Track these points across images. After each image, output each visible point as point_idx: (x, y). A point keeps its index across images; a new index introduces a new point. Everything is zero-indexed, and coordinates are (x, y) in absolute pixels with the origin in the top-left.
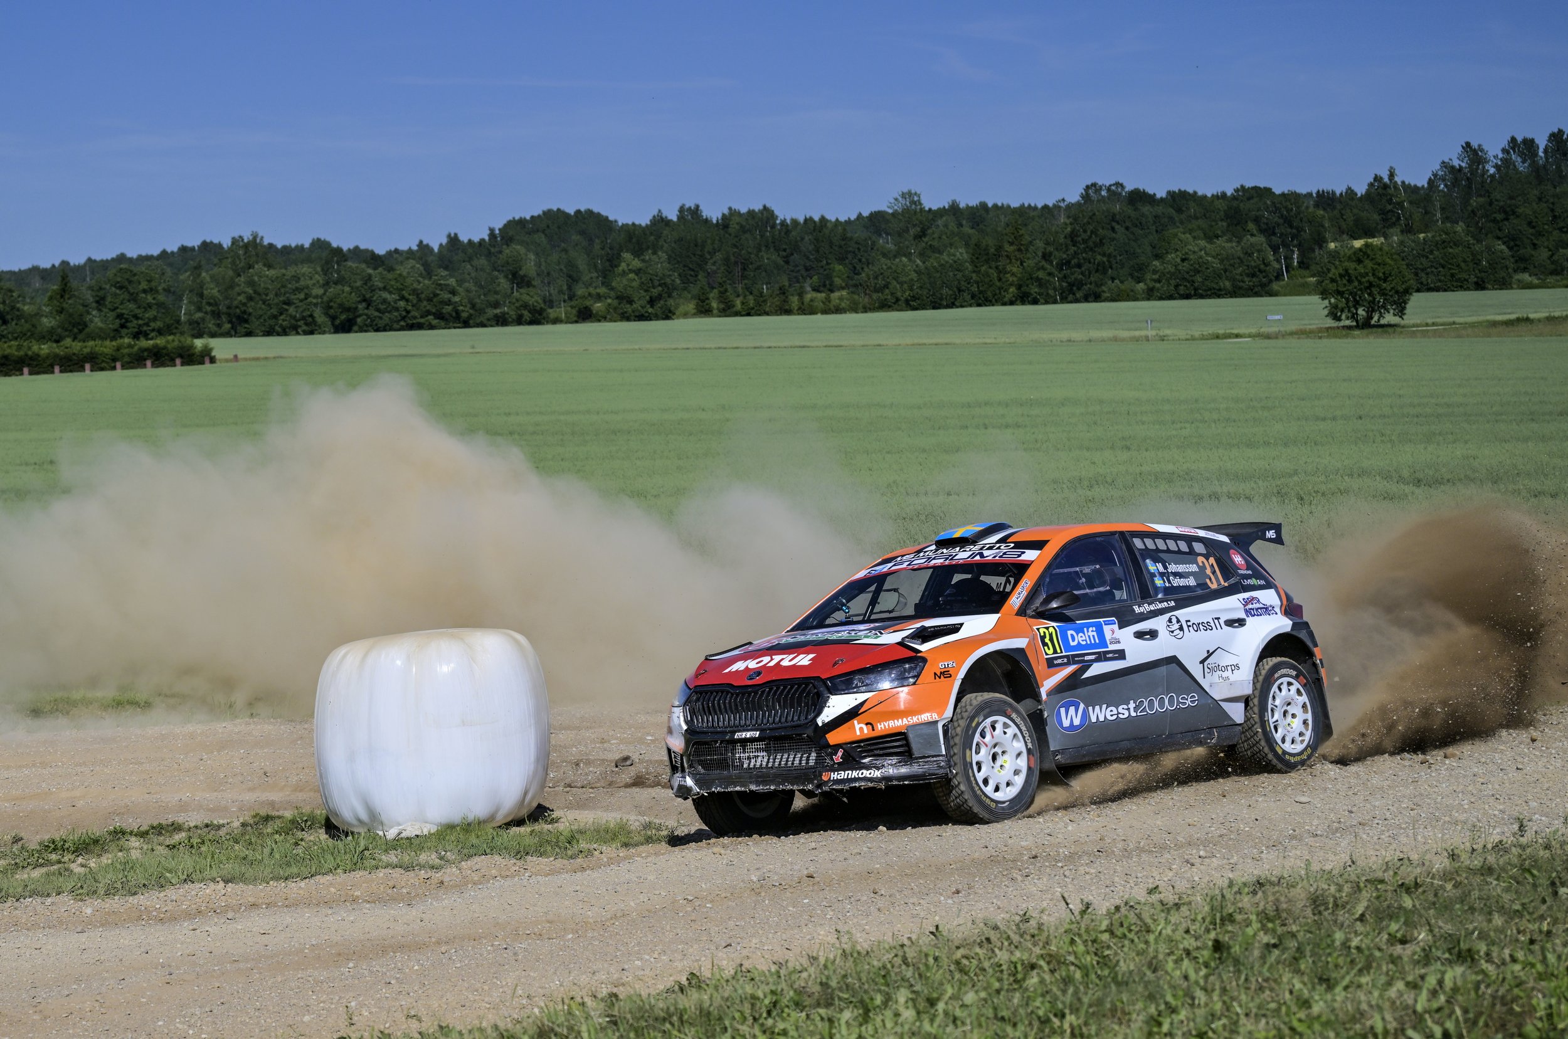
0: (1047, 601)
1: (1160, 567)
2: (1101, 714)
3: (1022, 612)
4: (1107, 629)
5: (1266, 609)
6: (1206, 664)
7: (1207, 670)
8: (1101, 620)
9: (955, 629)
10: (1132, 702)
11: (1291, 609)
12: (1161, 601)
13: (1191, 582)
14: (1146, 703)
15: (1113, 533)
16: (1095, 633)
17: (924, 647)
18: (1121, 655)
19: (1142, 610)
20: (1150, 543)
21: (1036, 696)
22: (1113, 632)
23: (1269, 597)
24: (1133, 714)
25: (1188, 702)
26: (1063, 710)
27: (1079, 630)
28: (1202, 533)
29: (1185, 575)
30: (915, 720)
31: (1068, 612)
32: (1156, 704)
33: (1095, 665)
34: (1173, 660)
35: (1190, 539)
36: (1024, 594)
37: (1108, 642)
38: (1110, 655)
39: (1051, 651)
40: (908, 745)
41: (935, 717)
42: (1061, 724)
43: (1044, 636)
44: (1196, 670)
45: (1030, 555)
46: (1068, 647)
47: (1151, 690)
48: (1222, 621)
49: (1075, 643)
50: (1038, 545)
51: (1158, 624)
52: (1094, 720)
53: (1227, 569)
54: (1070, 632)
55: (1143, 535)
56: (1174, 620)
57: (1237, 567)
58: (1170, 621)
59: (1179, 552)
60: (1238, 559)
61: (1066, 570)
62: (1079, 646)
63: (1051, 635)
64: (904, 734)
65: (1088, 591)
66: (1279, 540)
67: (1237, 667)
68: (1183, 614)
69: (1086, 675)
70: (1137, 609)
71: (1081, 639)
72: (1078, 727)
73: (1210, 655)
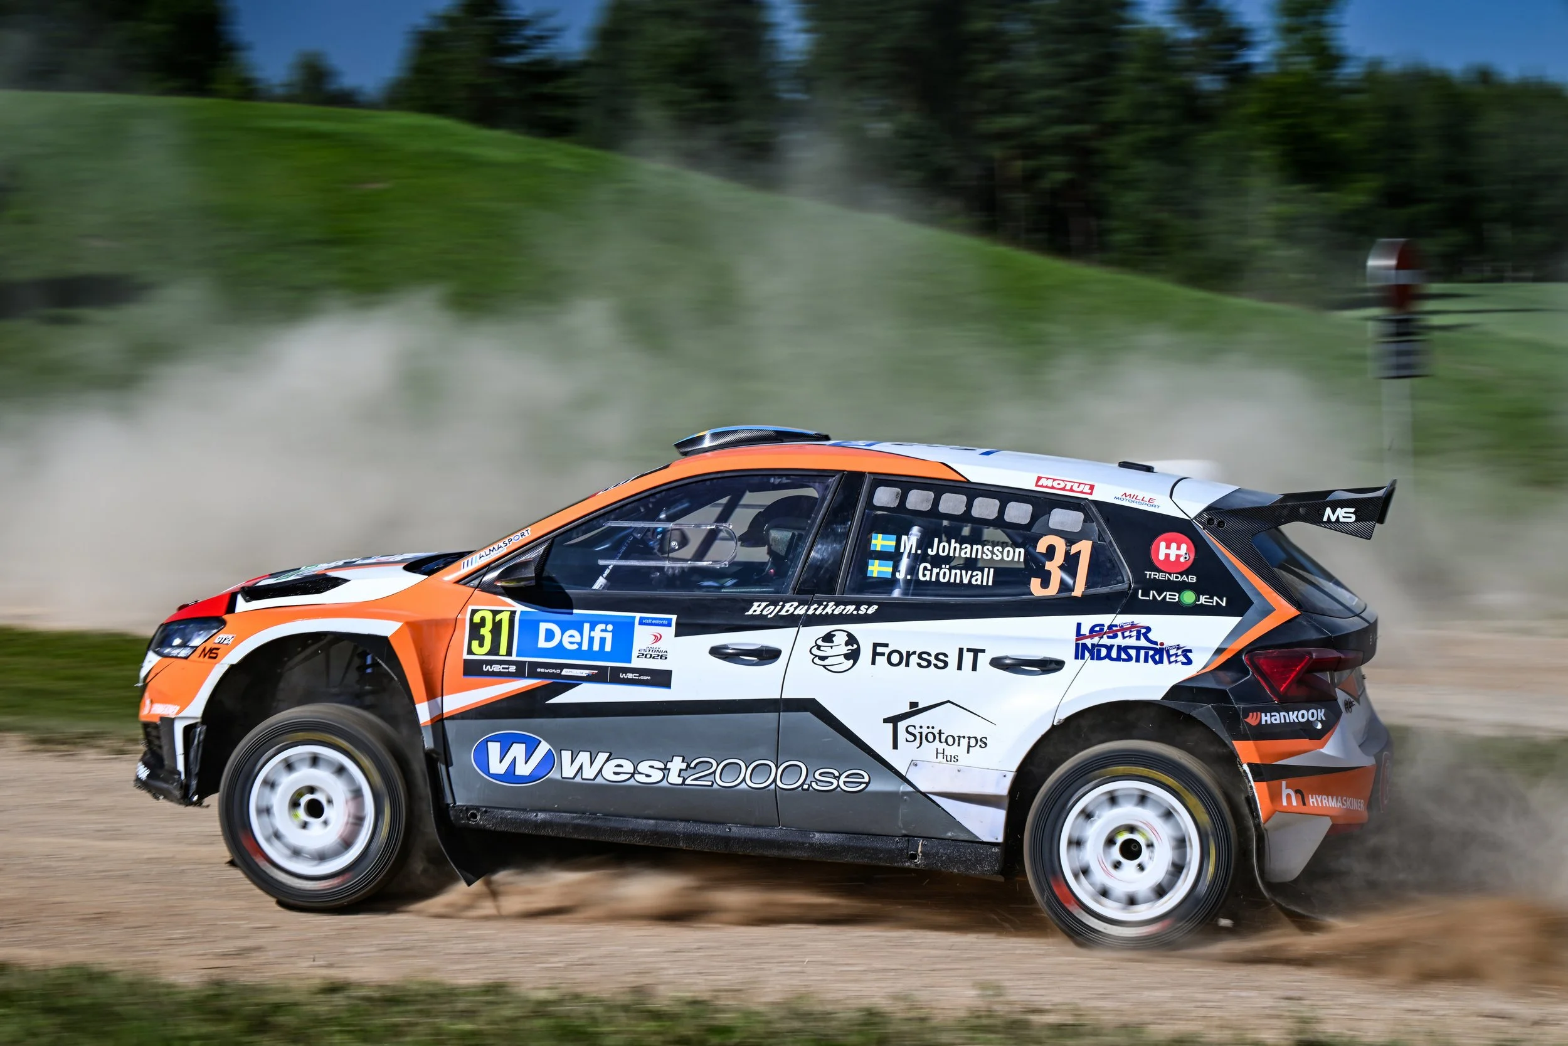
2: (591, 766)
3: (473, 578)
4: (643, 637)
5: (1160, 652)
6: (902, 725)
7: (902, 735)
8: (638, 615)
10: (678, 760)
12: (842, 602)
14: (717, 768)
16: (609, 637)
18: (662, 679)
19: (769, 610)
20: (918, 500)
22: (657, 638)
24: (674, 778)
25: (840, 783)
26: (494, 748)
30: (166, 710)
32: (745, 773)
33: (584, 687)
34: (811, 706)
35: (1050, 504)
37: (635, 653)
38: (630, 676)
39: (483, 650)
40: (162, 745)
42: (485, 766)
43: (481, 625)
44: (871, 732)
48: (986, 657)
51: (793, 640)
52: (569, 773)
54: (543, 626)
55: (906, 484)
56: (840, 638)
58: (828, 638)
60: (1175, 552)
62: (560, 650)
63: (497, 627)
64: (160, 727)
67: (983, 742)
68: (867, 634)
69: (552, 701)
70: (756, 609)
71: (569, 639)
72: (523, 779)
73: (915, 709)
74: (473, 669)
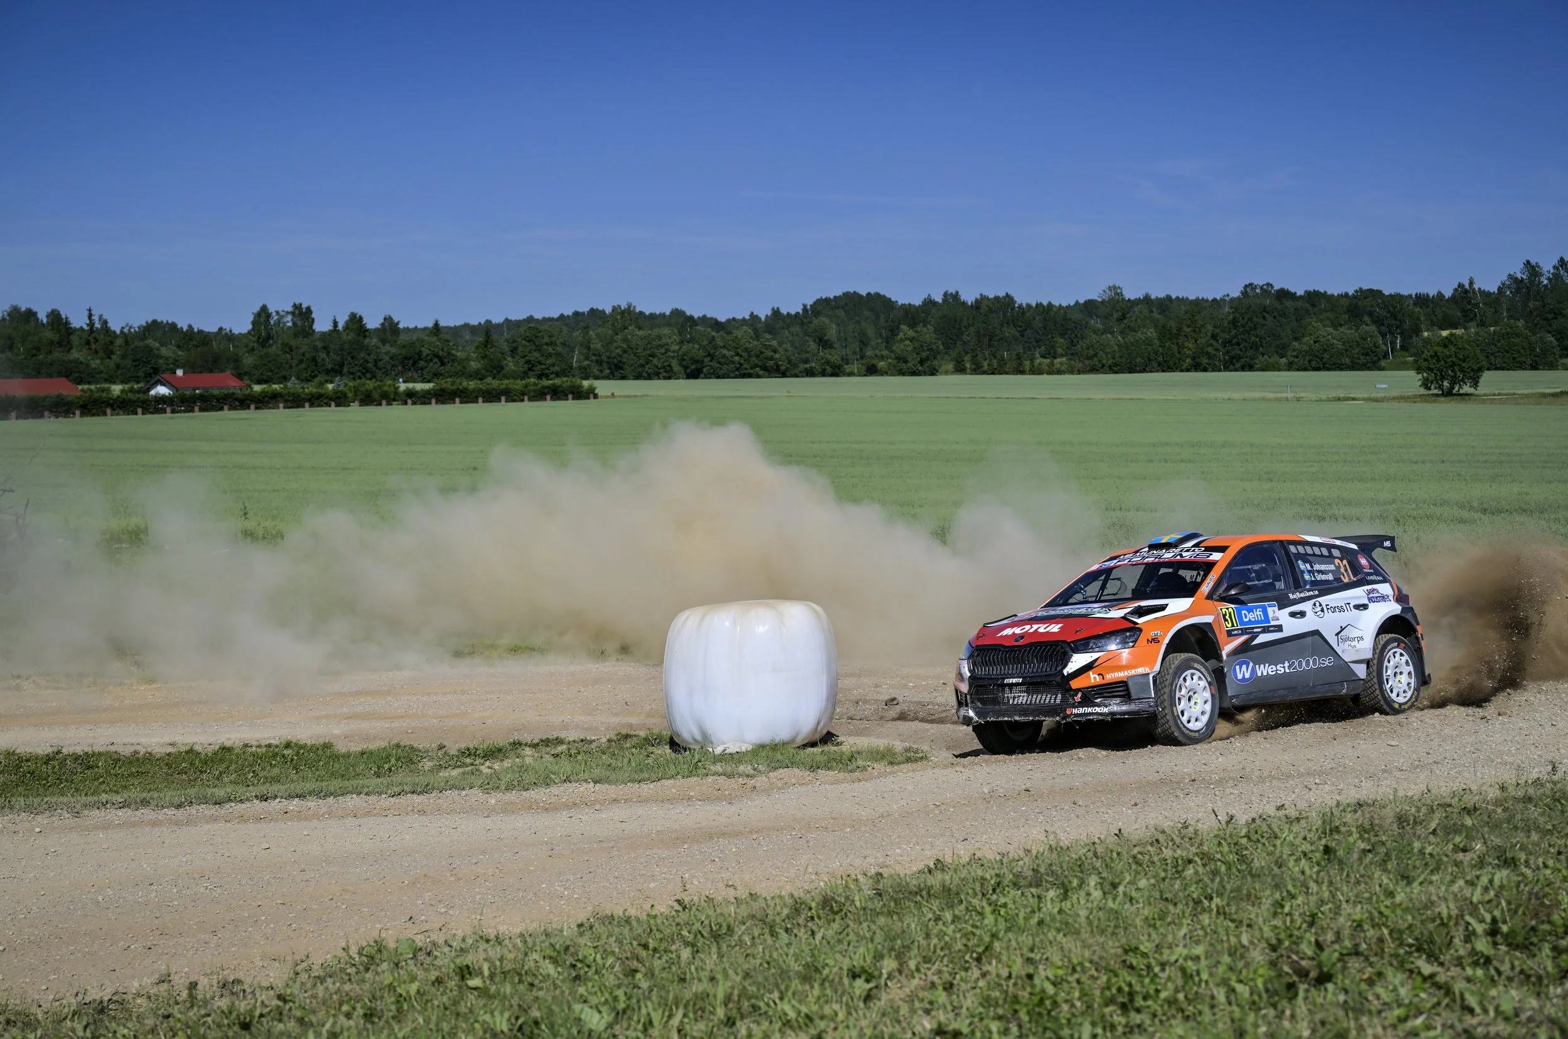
0: (1228, 589)
1: (1308, 566)
2: (1264, 670)
3: (1210, 597)
4: (1270, 610)
5: (1383, 597)
6: (1339, 635)
7: (1340, 640)
9: (1163, 608)
10: (1286, 662)
11: (1401, 598)
12: (1309, 591)
13: (1330, 577)
14: (1296, 664)
15: (1275, 542)
16: (1261, 612)
17: (1140, 621)
18: (1279, 628)
19: (1295, 596)
20: (1302, 549)
21: (1219, 657)
22: (1274, 612)
23: (1385, 589)
24: (1287, 671)
25: (1327, 663)
26: (1238, 667)
27: (1250, 610)
28: (1338, 542)
29: (1326, 571)
30: (1133, 672)
31: (1242, 598)
32: (1304, 664)
33: (1261, 635)
34: (1316, 633)
35: (1330, 547)
36: (1212, 584)
37: (1271, 619)
38: (1272, 628)
39: (1230, 625)
40: (1128, 690)
41: (1147, 670)
42: (1236, 677)
43: (1226, 615)
44: (1332, 641)
45: (1216, 556)
46: (1242, 623)
47: (1300, 654)
48: (1351, 606)
49: (1247, 620)
50: (1222, 549)
51: (1306, 606)
52: (1259, 674)
53: (1355, 568)
54: (1243, 612)
55: (1296, 543)
56: (1317, 604)
57: (1363, 567)
58: (1315, 605)
59: (1322, 556)
60: (1363, 561)
61: (1241, 567)
62: (1250, 622)
63: (1230, 614)
64: (1125, 682)
65: (1256, 582)
66: (1393, 548)
67: (1362, 638)
68: (1324, 600)
69: (1254, 643)
70: (1291, 596)
71: (1251, 616)
72: (1248, 680)
73: (1342, 629)
74: (1230, 633)
